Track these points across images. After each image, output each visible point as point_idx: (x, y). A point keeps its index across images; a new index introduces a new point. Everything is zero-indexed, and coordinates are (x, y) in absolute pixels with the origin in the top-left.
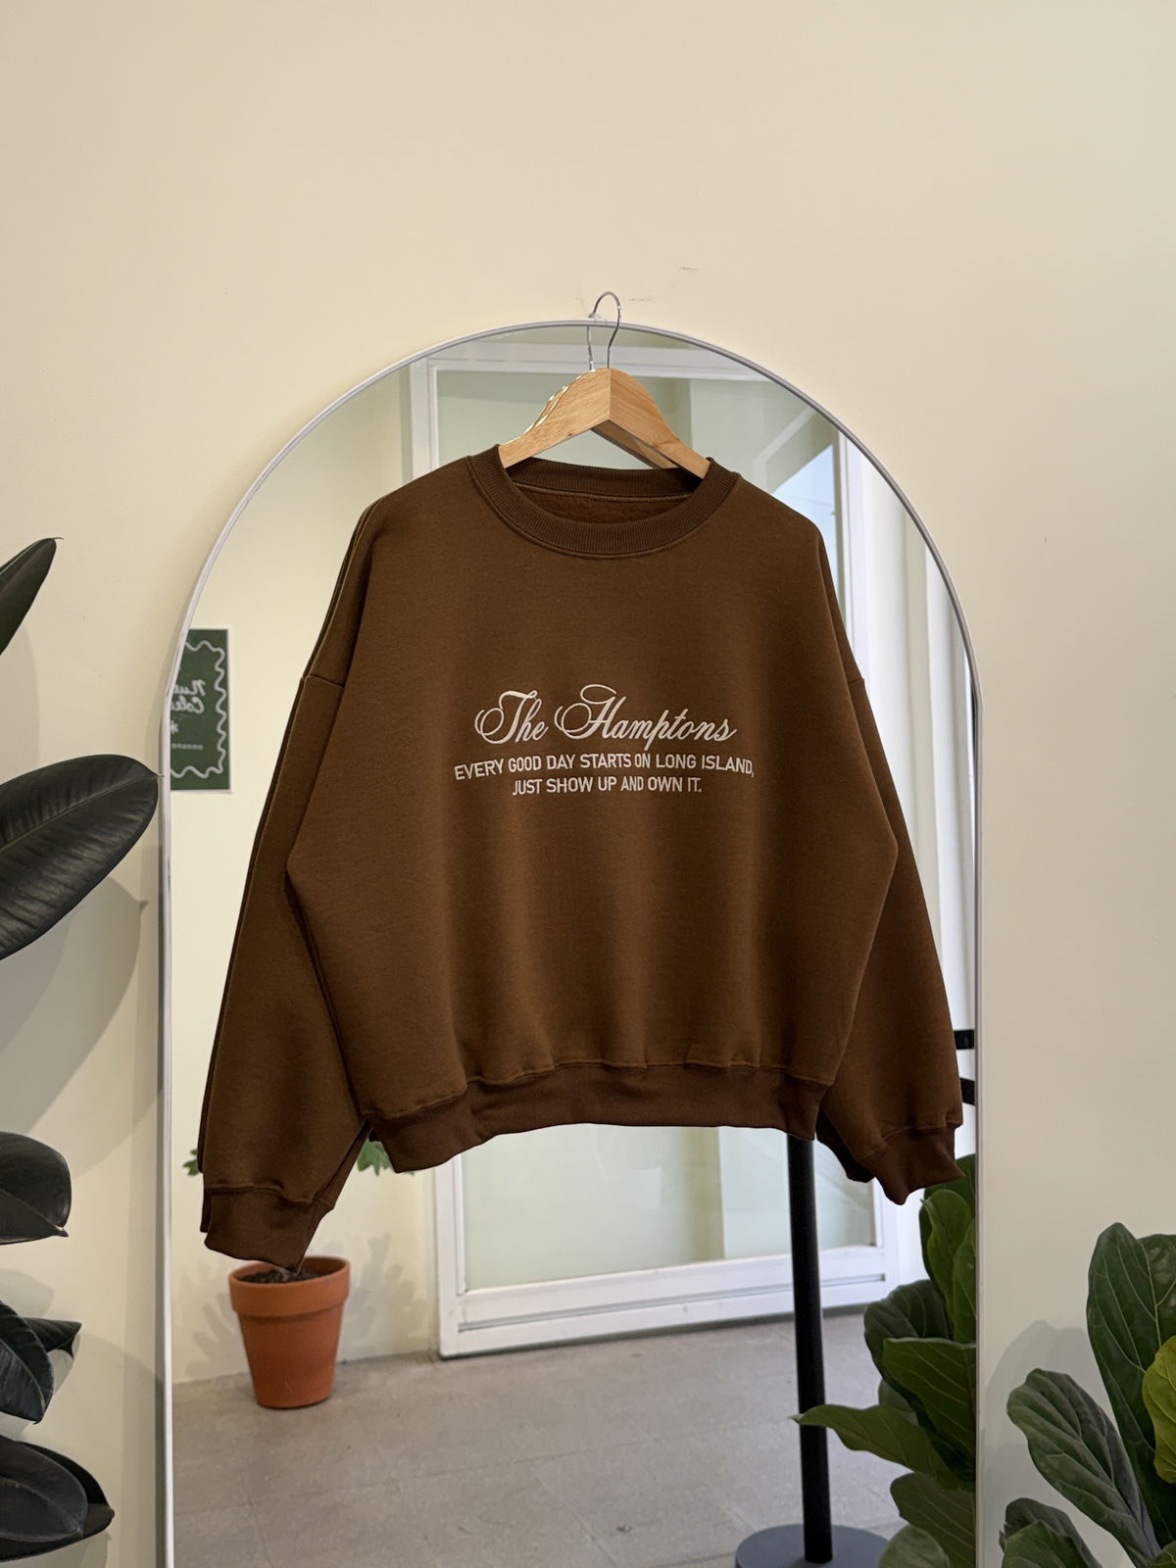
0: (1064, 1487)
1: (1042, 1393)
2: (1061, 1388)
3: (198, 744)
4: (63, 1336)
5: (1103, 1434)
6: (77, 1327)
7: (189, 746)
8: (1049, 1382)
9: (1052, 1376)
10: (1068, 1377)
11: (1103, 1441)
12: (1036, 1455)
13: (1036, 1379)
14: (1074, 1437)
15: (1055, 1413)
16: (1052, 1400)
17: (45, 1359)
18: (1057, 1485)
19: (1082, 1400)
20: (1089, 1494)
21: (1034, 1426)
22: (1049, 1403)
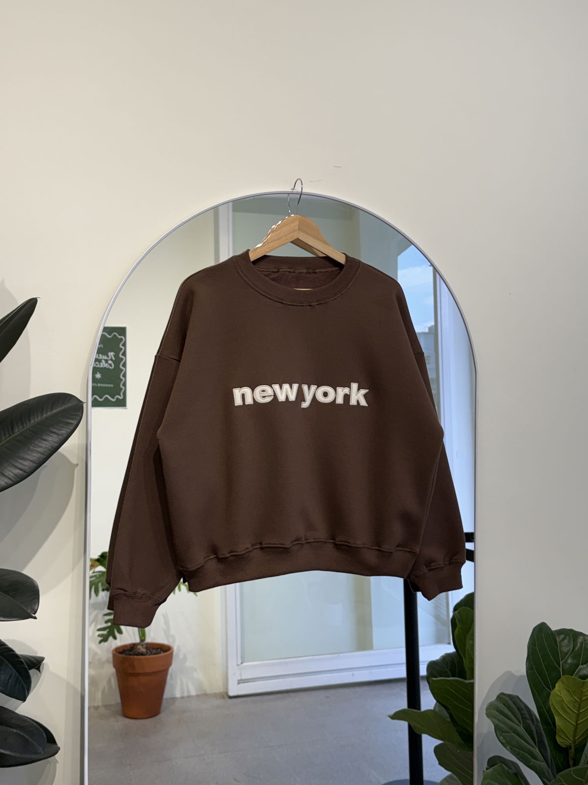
0: (511, 749)
1: (504, 705)
2: (514, 702)
3: (111, 384)
4: (36, 663)
5: (534, 724)
6: (43, 659)
7: (107, 385)
8: (508, 699)
9: (509, 696)
10: (518, 697)
11: (533, 728)
12: (498, 733)
13: (501, 697)
14: (519, 726)
15: (509, 714)
16: (509, 707)
17: (28, 673)
18: (508, 748)
19: (523, 708)
20: (523, 753)
21: (499, 720)
22: (507, 709)
